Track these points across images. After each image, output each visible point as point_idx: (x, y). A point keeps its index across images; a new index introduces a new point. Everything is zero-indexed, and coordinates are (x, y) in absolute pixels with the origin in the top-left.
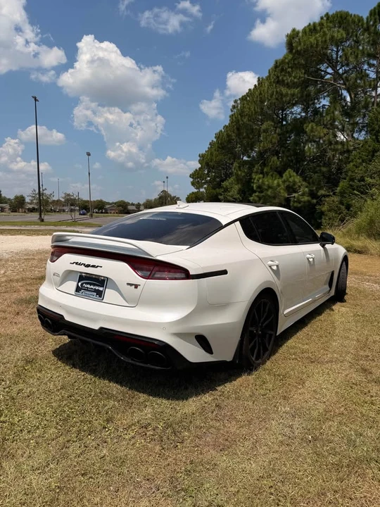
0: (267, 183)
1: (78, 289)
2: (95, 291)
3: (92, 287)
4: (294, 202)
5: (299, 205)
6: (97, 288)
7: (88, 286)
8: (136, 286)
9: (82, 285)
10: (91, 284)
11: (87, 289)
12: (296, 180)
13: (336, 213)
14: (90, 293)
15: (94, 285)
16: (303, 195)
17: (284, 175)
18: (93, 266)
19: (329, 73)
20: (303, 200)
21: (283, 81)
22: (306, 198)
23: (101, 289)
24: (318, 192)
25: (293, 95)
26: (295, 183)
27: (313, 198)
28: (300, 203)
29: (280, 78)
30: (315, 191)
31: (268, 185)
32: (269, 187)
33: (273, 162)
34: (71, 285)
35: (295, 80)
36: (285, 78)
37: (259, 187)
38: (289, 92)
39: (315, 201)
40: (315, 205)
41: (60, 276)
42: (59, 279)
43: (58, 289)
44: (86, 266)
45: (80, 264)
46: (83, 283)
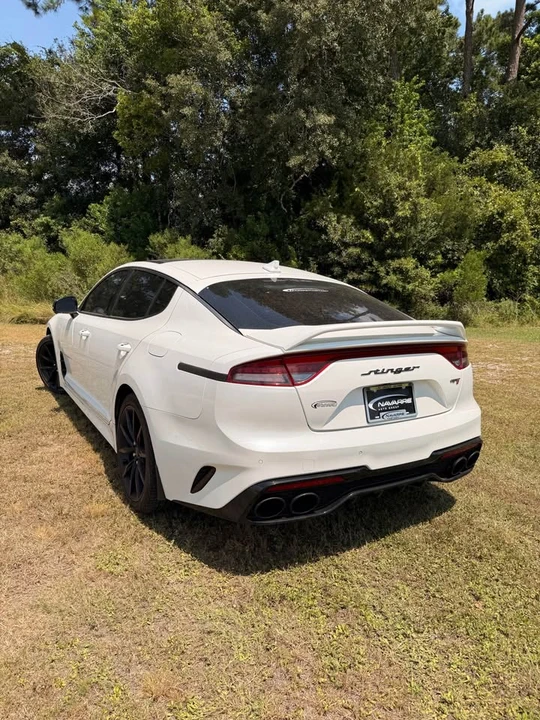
1: (373, 414)
2: (401, 407)
3: (394, 402)
6: (402, 402)
7: (388, 403)
8: (457, 380)
9: (375, 405)
10: (390, 399)
11: (388, 409)
14: (395, 413)
15: (396, 398)
18: (407, 369)
23: (409, 401)
34: (358, 412)
41: (338, 404)
42: (333, 409)
43: (325, 428)
44: (395, 373)
45: (383, 372)
46: (377, 402)
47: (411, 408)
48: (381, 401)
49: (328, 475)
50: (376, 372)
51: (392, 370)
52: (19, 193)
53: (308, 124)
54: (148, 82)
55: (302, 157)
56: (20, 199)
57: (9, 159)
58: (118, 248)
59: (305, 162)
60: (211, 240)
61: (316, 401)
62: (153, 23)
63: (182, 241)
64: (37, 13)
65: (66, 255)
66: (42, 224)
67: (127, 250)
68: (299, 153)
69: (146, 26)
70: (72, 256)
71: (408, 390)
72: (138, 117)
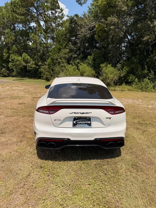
0: (16, 58)
3: (83, 122)
4: (29, 67)
5: (31, 69)
6: (87, 122)
7: (81, 122)
8: (110, 118)
9: (76, 122)
10: (82, 121)
11: (80, 124)
12: (28, 58)
13: (49, 73)
14: (83, 125)
15: (84, 121)
16: (32, 64)
17: (23, 55)
18: (86, 113)
19: (34, 12)
20: (33, 66)
21: (16, 11)
22: (34, 66)
23: (89, 122)
24: (38, 63)
25: (22, 19)
26: (28, 59)
27: (37, 66)
28: (31, 68)
29: (15, 10)
30: (37, 63)
31: (17, 59)
32: (17, 60)
33: (14, 48)
35: (22, 12)
36: (17, 10)
37: (12, 60)
38: (20, 17)
39: (37, 67)
40: (38, 69)
41: (62, 120)
42: (60, 122)
43: (58, 126)
44: (81, 114)
45: (77, 113)
46: (77, 121)
47: (90, 125)
48: (79, 121)
49: (57, 139)
50: (75, 113)
51: (80, 113)
52: (73, 54)
53: (152, 26)
54: (102, 20)
55: (149, 37)
56: (73, 56)
57: (71, 45)
58: (91, 69)
59: (150, 38)
60: (118, 65)
61: (55, 119)
62: (105, 3)
63: (109, 66)
64: (81, 5)
65: (79, 71)
66: (77, 62)
67: (93, 69)
68: (148, 35)
69: (102, 4)
70: (80, 71)
71: (89, 119)
72: (101, 30)
